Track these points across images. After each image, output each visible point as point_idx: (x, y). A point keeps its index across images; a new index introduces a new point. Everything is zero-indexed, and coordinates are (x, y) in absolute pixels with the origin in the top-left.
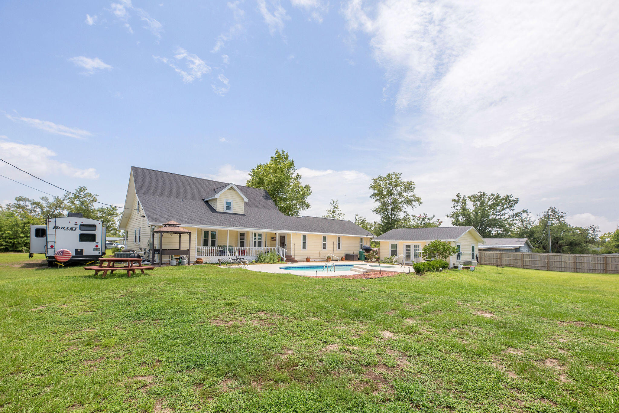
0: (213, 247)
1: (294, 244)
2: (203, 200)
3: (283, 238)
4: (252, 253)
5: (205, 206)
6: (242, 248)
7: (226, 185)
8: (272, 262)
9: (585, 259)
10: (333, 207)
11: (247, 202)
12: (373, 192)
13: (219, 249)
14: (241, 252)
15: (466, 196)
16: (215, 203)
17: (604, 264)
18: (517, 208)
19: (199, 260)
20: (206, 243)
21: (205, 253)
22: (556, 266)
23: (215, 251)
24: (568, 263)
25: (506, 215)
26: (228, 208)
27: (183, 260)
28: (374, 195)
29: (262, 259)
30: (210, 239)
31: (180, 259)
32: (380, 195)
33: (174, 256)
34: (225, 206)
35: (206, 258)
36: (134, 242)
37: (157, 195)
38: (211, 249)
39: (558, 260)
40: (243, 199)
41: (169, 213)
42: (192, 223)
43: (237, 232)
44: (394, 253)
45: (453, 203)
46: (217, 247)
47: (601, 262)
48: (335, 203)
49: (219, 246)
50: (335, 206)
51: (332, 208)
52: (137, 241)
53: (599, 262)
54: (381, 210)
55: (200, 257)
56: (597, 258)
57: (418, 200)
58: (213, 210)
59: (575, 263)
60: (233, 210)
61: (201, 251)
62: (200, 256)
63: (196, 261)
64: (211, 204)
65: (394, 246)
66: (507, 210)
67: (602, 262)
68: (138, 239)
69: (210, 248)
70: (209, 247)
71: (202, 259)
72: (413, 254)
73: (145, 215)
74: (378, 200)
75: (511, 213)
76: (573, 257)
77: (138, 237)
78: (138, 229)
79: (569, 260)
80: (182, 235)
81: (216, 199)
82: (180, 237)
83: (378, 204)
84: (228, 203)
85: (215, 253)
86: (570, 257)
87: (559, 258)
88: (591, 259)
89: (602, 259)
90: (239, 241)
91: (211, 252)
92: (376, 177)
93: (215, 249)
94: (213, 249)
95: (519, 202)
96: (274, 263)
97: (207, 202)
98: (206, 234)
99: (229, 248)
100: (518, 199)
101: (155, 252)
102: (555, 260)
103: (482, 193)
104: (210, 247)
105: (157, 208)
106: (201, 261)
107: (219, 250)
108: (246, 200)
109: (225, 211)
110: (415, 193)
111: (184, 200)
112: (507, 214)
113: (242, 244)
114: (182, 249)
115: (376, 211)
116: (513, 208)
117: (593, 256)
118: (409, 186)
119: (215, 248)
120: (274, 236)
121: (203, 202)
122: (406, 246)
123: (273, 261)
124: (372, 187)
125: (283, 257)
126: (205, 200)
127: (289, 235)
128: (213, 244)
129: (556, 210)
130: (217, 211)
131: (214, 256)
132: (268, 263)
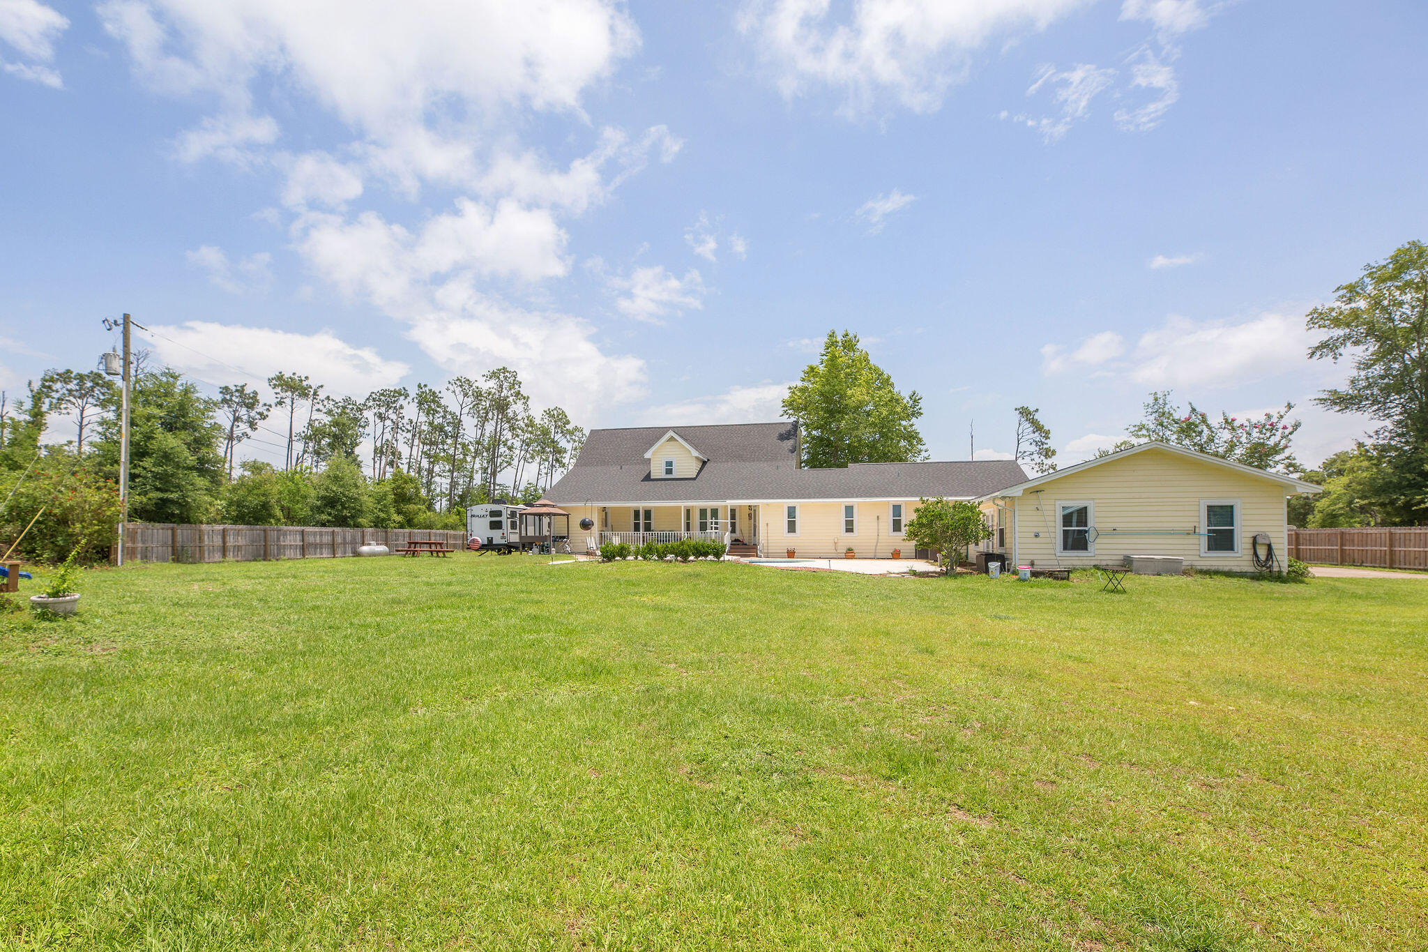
1: (767, 524)
7: (661, 431)
20: (637, 528)
26: (669, 471)
34: (664, 467)
40: (692, 454)
60: (678, 474)
81: (648, 458)
84: (669, 464)
98: (637, 514)
109: (664, 476)
111: (624, 467)
128: (648, 528)
130: (654, 477)
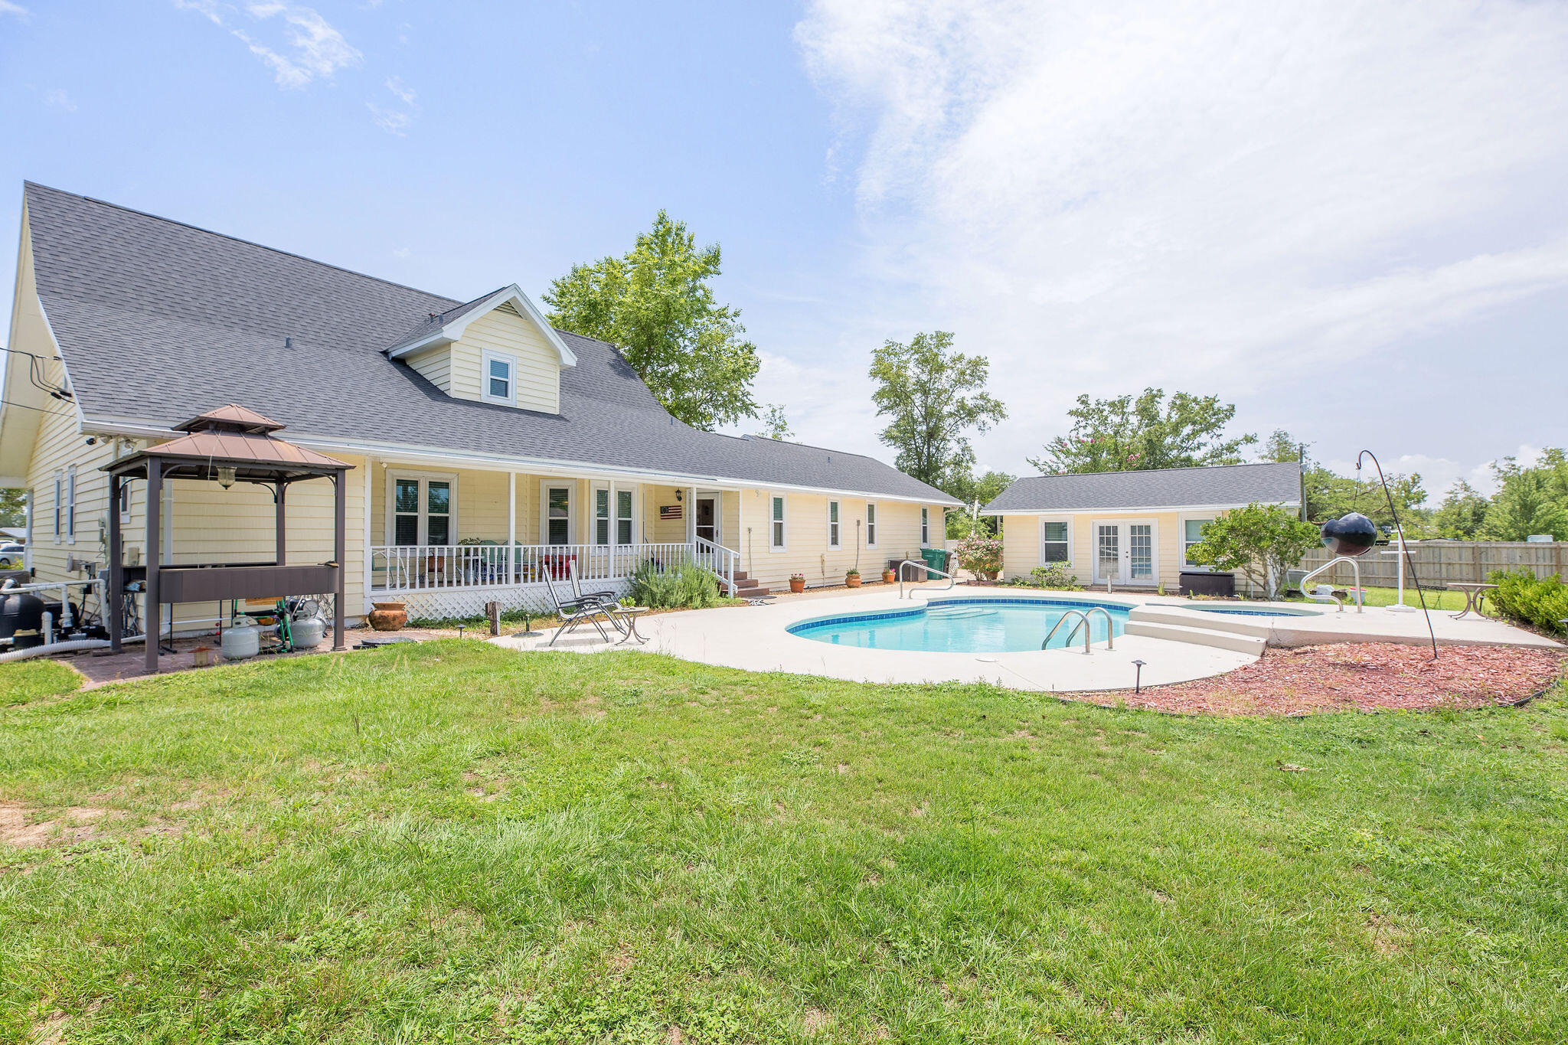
0: (436, 547)
1: (750, 530)
2: (385, 353)
3: (706, 509)
4: (607, 568)
5: (397, 375)
6: (559, 550)
8: (698, 601)
9: (1504, 553)
10: (773, 427)
11: (571, 368)
12: (878, 384)
13: (467, 554)
14: (561, 563)
15: (1102, 401)
16: (444, 364)
17: (1554, 568)
18: (1230, 431)
19: (387, 612)
20: (406, 532)
21: (413, 575)
22: (1425, 576)
23: (450, 565)
24: (1457, 567)
25: (1202, 447)
26: (500, 387)
27: (301, 622)
28: (880, 395)
29: (655, 589)
30: (423, 515)
31: (282, 616)
32: (895, 394)
33: (243, 606)
34: (487, 376)
35: (418, 600)
36: (52, 537)
37: (159, 312)
38: (432, 558)
39: (1432, 561)
40: (557, 356)
41: (218, 384)
42: (345, 433)
43: (536, 480)
44: (1056, 553)
45: (1074, 419)
46: (455, 547)
47: (1544, 561)
48: (777, 414)
49: (463, 542)
50: (778, 421)
51: (768, 427)
52: (65, 529)
53: (1541, 562)
54: (900, 435)
55: (388, 596)
56: (1534, 550)
57: (997, 410)
58: (435, 392)
59: (1478, 567)
60: (519, 398)
61: (393, 568)
62: (388, 591)
63: (371, 617)
64: (426, 368)
65: (1056, 530)
66: (1204, 437)
67: (1548, 562)
68: (65, 520)
69: (423, 551)
70: (418, 547)
71: (400, 607)
72: (1129, 554)
73: (70, 389)
74: (886, 408)
75: (1216, 443)
76: (1470, 551)
77: (65, 512)
78: (67, 477)
79: (1460, 559)
80: (292, 489)
81: (446, 345)
82: (280, 499)
83: (890, 419)
84: (499, 368)
85: (450, 573)
86: (1464, 550)
87: (1433, 552)
88: (1518, 553)
89: (1547, 552)
90: (545, 517)
91: (431, 570)
92: (882, 346)
93: (450, 557)
94: (441, 558)
95: (1236, 414)
96: (705, 604)
97: (400, 362)
98: (407, 489)
99: (518, 551)
100: (1233, 407)
101: (126, 583)
102: (1422, 561)
103: (1155, 392)
104: (423, 547)
105: (152, 359)
106: (395, 618)
107: (467, 563)
108: (570, 359)
109: (486, 397)
110: (985, 389)
111: (296, 344)
112: (1205, 445)
113: (559, 531)
114: (292, 560)
115: (888, 436)
116: (1218, 432)
117: (1524, 546)
118: (974, 371)
119: (450, 550)
120: (672, 501)
121: (382, 362)
122: (1101, 528)
123: (703, 600)
124: (874, 374)
125: (722, 578)
126: (394, 354)
127: (732, 496)
128: (439, 530)
129: (1290, 439)
130: (453, 394)
131: (455, 587)
132: (684, 606)
